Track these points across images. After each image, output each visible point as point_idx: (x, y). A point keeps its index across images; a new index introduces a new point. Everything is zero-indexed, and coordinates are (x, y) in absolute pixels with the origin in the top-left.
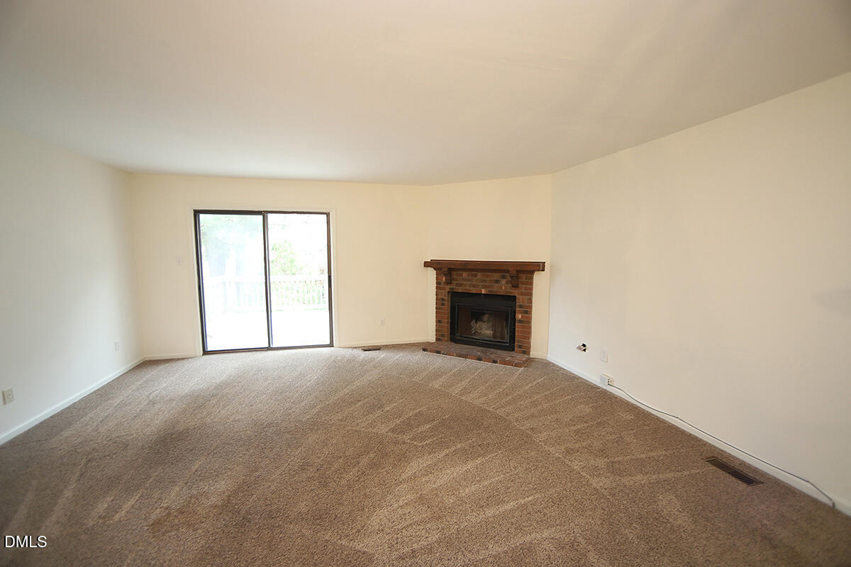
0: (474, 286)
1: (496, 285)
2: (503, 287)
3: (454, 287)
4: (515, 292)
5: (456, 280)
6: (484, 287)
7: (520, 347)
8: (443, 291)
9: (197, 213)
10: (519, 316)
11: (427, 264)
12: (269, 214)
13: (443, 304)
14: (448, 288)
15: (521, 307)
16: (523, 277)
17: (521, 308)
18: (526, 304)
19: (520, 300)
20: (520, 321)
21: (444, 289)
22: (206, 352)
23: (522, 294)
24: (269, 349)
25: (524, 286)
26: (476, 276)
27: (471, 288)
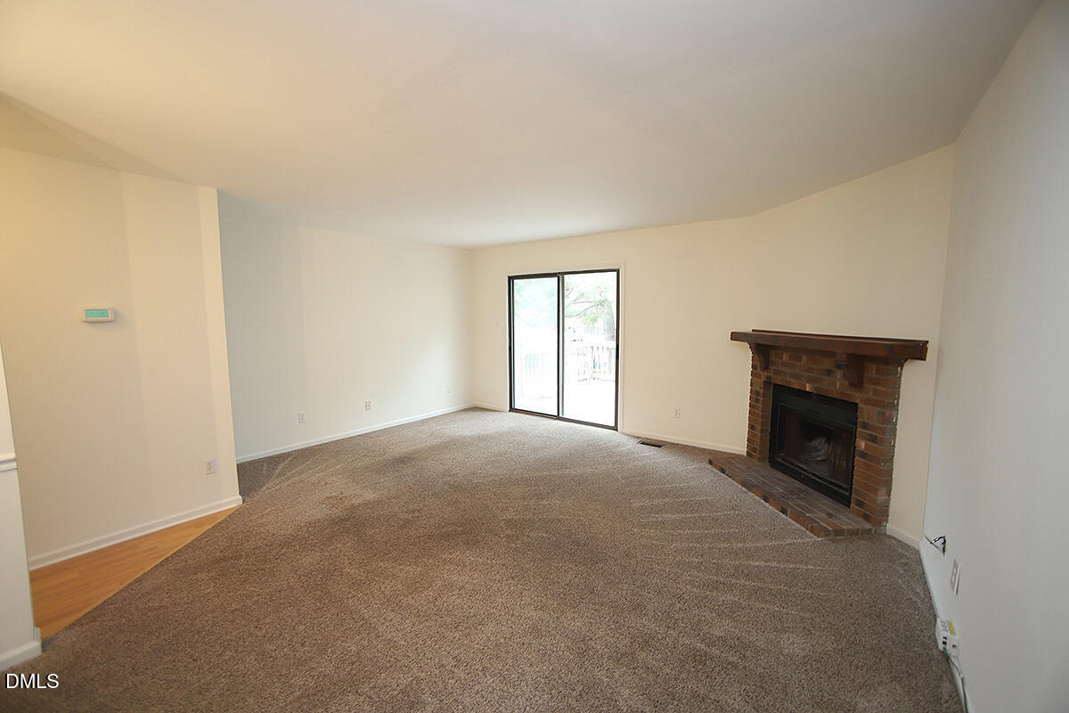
0: (796, 376)
1: (827, 379)
2: (837, 385)
3: (771, 375)
4: (857, 397)
5: (775, 365)
6: (810, 380)
7: (860, 504)
8: (759, 380)
9: (511, 279)
10: (862, 444)
11: (735, 336)
12: (566, 276)
13: (757, 401)
14: (764, 375)
15: (865, 426)
16: (872, 371)
17: (865, 428)
18: (874, 424)
19: (866, 413)
20: (863, 455)
21: (760, 377)
22: (512, 409)
23: (868, 401)
24: (558, 417)
25: (872, 387)
26: (799, 359)
27: (793, 380)
